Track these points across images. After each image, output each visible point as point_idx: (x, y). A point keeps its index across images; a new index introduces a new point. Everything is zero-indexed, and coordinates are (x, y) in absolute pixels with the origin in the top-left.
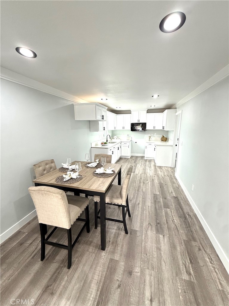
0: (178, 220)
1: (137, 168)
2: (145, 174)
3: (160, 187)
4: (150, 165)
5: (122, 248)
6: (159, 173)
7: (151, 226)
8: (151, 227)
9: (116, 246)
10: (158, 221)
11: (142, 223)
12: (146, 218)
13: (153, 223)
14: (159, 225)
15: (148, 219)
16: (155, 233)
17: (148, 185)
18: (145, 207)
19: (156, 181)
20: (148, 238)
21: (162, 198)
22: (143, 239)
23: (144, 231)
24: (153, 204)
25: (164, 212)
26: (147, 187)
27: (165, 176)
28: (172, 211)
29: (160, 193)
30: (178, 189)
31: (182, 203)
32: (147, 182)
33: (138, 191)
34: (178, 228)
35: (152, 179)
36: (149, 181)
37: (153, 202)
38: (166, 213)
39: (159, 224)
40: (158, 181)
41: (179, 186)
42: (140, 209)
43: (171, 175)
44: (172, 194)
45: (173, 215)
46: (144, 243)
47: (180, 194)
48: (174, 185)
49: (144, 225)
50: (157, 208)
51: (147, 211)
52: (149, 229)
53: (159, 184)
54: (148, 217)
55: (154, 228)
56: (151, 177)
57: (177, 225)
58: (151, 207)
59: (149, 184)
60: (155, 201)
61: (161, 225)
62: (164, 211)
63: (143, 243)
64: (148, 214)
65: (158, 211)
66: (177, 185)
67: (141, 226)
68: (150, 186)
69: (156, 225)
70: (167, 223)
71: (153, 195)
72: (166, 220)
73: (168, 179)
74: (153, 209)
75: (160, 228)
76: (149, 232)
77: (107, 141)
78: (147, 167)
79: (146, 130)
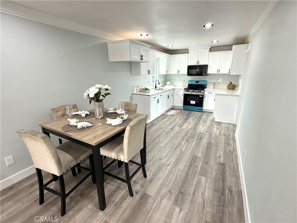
0: (211, 194)
1: (187, 121)
2: (194, 130)
3: (207, 148)
4: (207, 119)
5: (124, 212)
6: (213, 131)
7: (170, 194)
8: (170, 196)
9: (118, 208)
10: (182, 190)
11: (161, 188)
12: (169, 183)
13: (175, 191)
14: (181, 195)
15: (170, 185)
16: (171, 203)
17: (192, 143)
18: (174, 170)
19: (205, 140)
20: (159, 208)
21: (202, 162)
22: (154, 207)
23: (158, 199)
24: (186, 168)
25: (196, 180)
26: (189, 147)
27: (220, 134)
28: (208, 180)
29: (203, 156)
30: (231, 154)
31: (227, 173)
32: (193, 140)
33: (175, 149)
34: (206, 203)
35: (200, 137)
36: (195, 138)
37: (187, 165)
38: (199, 182)
39: (182, 193)
40: (207, 141)
41: (235, 149)
42: (167, 172)
43: (229, 135)
44: (218, 160)
45: (207, 186)
46: (152, 213)
47: (231, 160)
48: (228, 148)
49: (162, 192)
50: (190, 173)
51: (175, 175)
52: (166, 198)
53: (207, 145)
54: (172, 182)
55: (173, 198)
56: (200, 134)
57: (206, 200)
58: (182, 171)
59: (194, 142)
60: (191, 165)
61: (184, 195)
62: (197, 178)
63: (150, 213)
64: (174, 179)
65: (189, 177)
66: (232, 149)
67: (158, 192)
68: (193, 145)
69: (177, 195)
70: (194, 194)
71: (192, 157)
72: (194, 190)
73: (223, 139)
74: (183, 174)
75: (182, 199)
76: (165, 202)
77: (156, 87)
78: (200, 122)
79: (208, 75)
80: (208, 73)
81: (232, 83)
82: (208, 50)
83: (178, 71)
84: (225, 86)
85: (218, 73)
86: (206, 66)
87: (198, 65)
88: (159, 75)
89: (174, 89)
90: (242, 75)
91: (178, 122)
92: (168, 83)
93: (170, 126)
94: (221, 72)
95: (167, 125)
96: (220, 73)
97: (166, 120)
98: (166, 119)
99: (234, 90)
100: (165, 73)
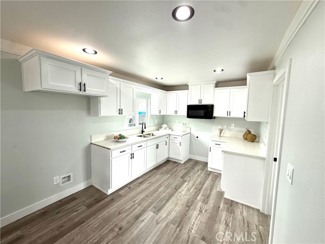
77: (143, 132)
78: (198, 198)
79: (215, 118)
80: (215, 115)
81: (250, 132)
82: (213, 85)
83: (176, 112)
84: (241, 135)
85: (229, 116)
86: (212, 107)
87: (200, 104)
88: (152, 116)
89: (169, 135)
90: (268, 122)
91: (161, 194)
92: (164, 126)
93: (139, 207)
94: (232, 116)
95: (137, 202)
96: (230, 116)
97: (144, 187)
98: (145, 185)
99: (255, 143)
100: (157, 113)
